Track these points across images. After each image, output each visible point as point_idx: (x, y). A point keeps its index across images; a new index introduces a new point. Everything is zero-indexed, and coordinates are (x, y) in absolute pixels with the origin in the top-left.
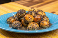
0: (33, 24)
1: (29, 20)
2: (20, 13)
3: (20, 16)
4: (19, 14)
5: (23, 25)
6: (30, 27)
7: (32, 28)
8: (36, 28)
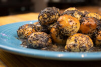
0: (80, 38)
1: (69, 27)
2: (48, 12)
3: (46, 21)
4: (46, 16)
5: (53, 42)
6: (74, 46)
7: (78, 47)
8: (87, 47)
